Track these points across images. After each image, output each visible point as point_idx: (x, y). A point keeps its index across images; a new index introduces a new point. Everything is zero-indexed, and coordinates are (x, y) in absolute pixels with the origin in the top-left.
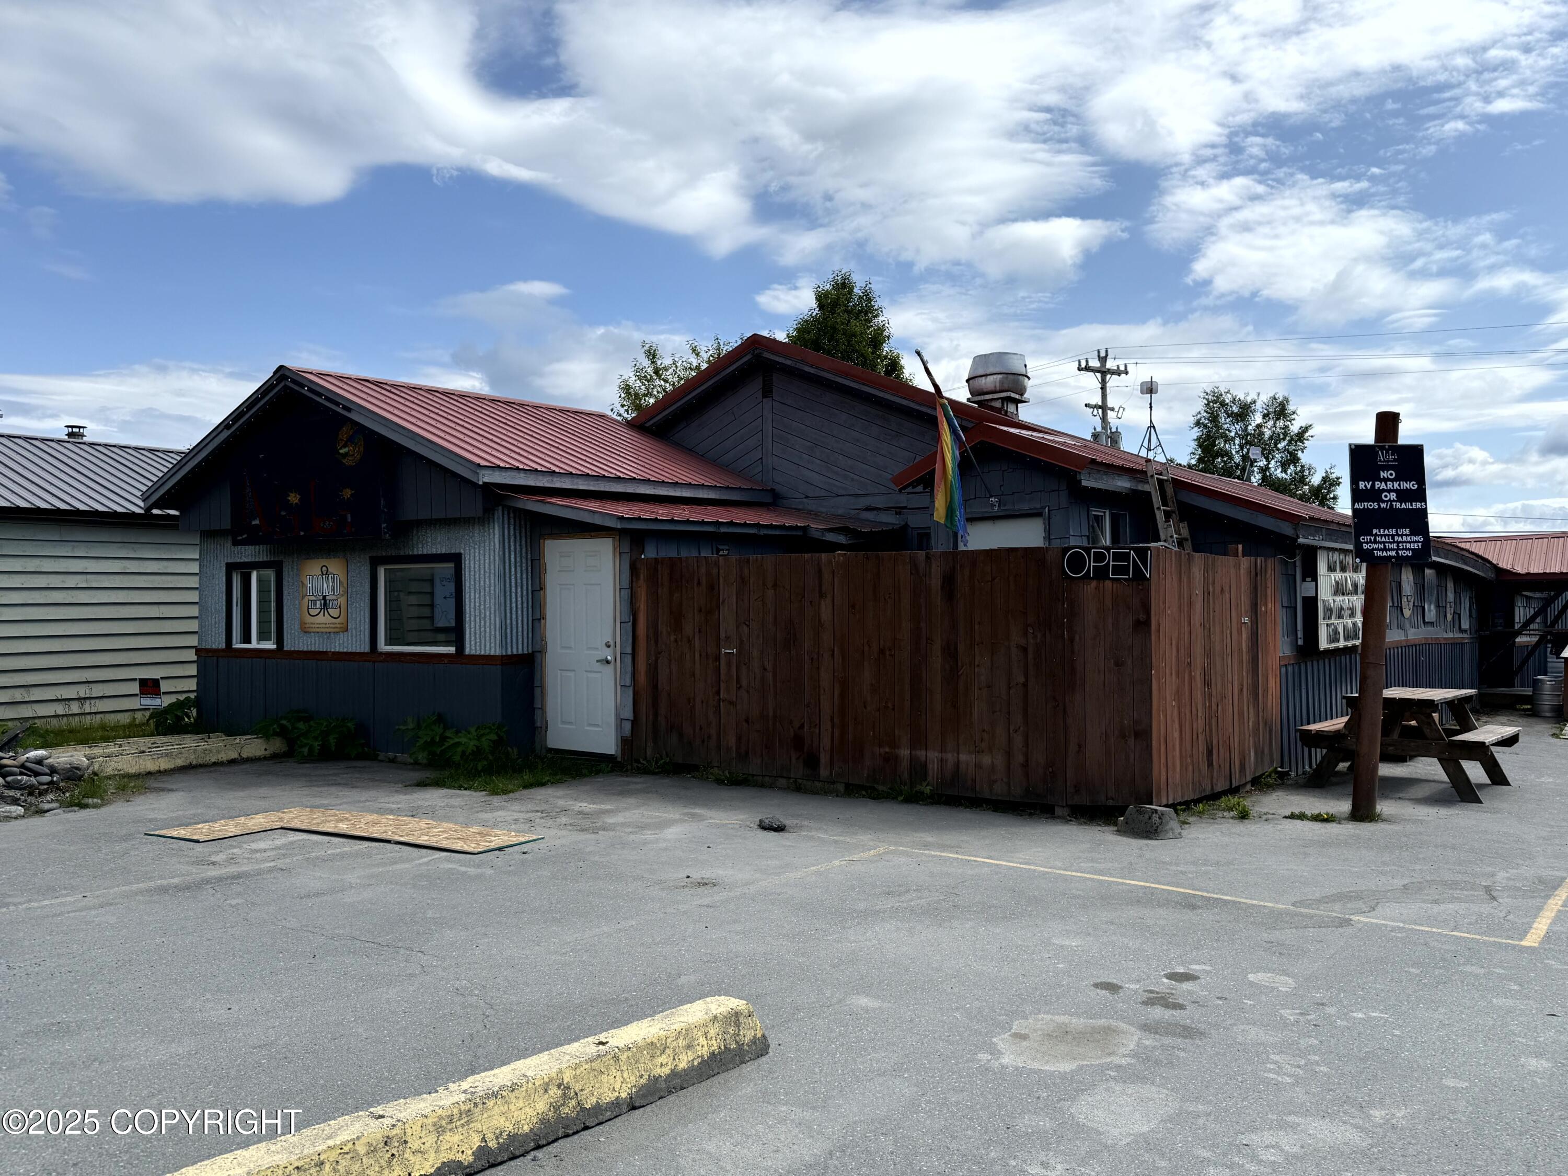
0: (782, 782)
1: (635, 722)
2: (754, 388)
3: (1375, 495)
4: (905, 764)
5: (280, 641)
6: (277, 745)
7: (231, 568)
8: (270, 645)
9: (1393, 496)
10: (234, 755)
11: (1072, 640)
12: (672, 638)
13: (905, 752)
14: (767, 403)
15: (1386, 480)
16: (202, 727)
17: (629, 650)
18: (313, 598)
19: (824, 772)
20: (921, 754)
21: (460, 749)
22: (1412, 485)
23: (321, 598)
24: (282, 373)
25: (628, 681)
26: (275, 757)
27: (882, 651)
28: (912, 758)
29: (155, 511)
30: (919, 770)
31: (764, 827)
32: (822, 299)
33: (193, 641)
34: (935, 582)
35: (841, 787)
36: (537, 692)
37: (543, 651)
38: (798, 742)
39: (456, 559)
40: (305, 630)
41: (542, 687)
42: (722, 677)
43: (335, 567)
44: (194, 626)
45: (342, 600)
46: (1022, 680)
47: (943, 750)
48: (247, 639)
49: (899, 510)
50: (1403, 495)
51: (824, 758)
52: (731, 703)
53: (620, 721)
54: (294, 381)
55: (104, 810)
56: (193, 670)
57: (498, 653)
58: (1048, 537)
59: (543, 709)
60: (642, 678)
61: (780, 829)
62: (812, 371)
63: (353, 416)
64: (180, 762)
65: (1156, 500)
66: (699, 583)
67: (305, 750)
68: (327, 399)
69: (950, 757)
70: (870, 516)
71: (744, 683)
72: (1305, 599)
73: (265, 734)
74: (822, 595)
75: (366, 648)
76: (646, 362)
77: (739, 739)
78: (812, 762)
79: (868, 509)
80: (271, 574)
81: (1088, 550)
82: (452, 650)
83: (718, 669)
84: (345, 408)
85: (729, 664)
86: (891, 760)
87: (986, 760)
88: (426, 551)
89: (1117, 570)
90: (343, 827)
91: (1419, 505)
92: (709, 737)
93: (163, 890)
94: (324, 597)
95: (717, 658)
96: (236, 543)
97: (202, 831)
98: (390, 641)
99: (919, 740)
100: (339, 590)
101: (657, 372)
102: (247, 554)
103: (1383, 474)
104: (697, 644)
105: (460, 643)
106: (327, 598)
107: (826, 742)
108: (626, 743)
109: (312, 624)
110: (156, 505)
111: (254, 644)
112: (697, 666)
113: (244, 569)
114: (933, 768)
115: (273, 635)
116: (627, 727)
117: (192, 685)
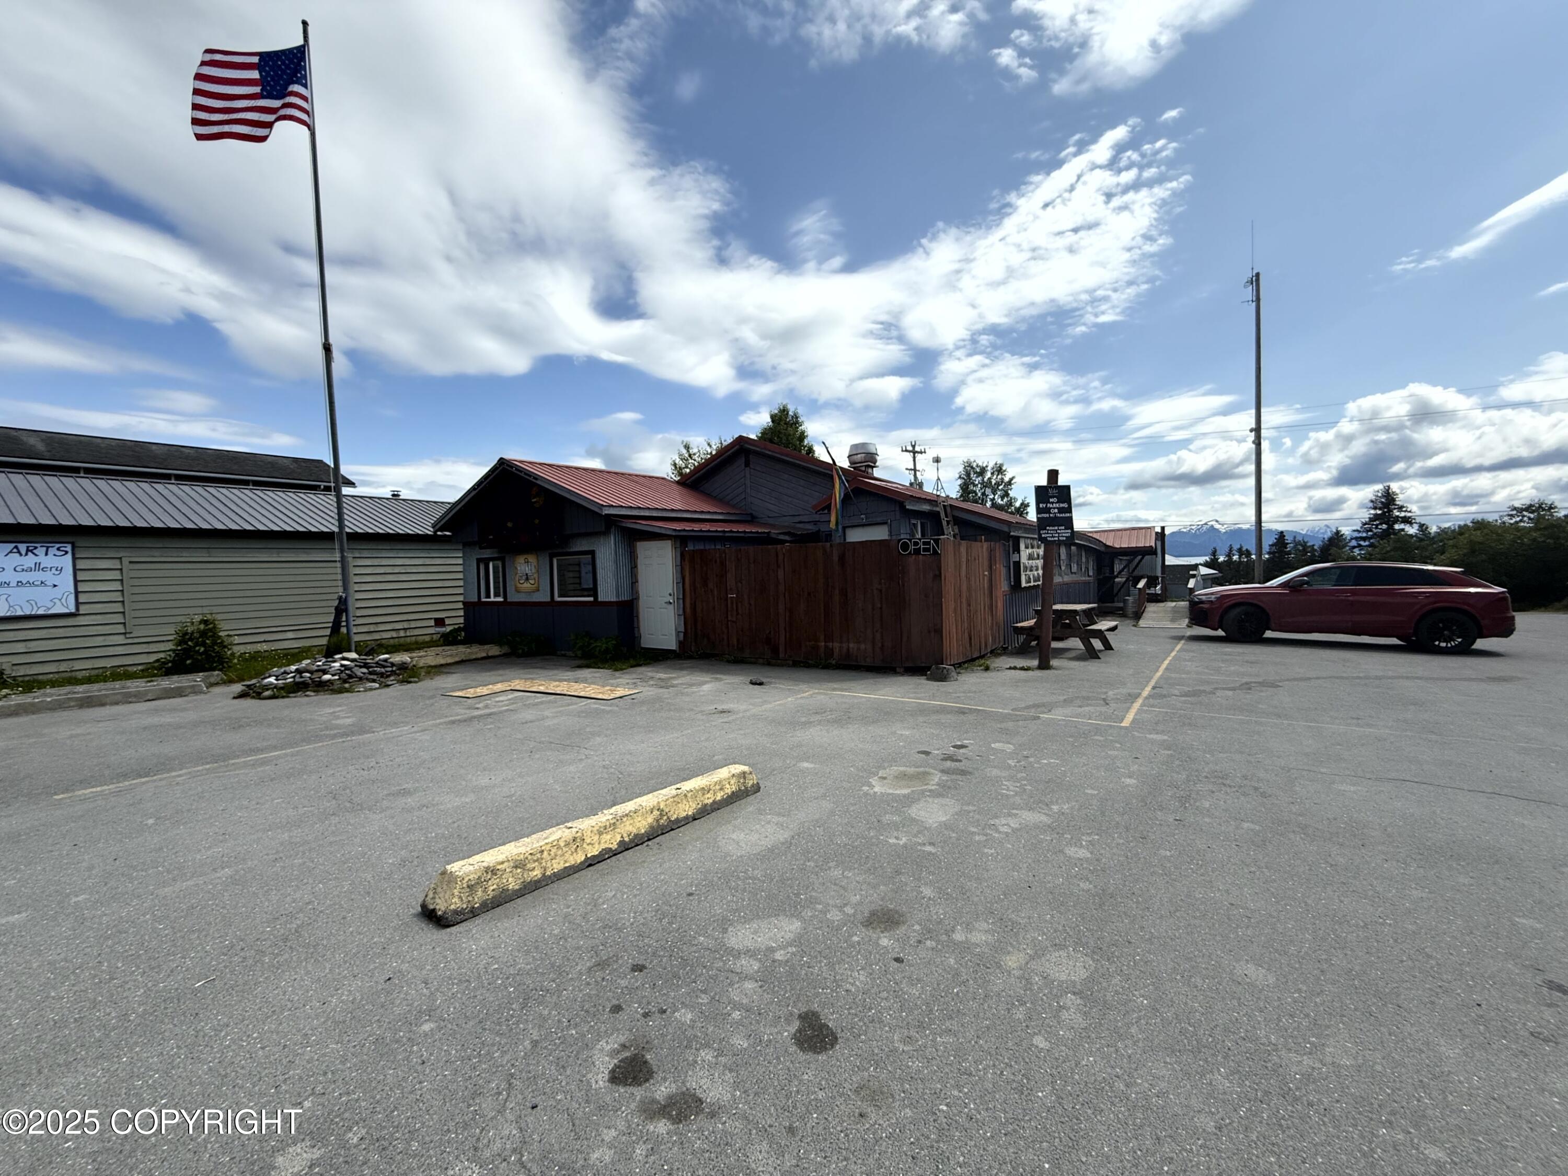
0: (761, 661)
1: (685, 633)
2: (741, 461)
3: (1047, 510)
4: (822, 650)
5: (505, 597)
6: (506, 649)
7: (479, 561)
8: (500, 599)
9: (1056, 511)
10: (484, 655)
11: (903, 585)
12: (703, 590)
13: (822, 644)
14: (748, 469)
15: (1052, 503)
16: (466, 642)
17: (681, 597)
18: (521, 575)
19: (781, 655)
20: (830, 644)
21: (598, 649)
22: (1065, 505)
23: (525, 574)
24: (502, 461)
25: (681, 612)
26: (505, 655)
27: (809, 594)
28: (826, 647)
29: (439, 533)
30: (830, 653)
31: (752, 683)
32: (773, 417)
33: (461, 598)
34: (835, 558)
35: (791, 663)
36: (635, 619)
37: (637, 598)
38: (768, 641)
39: (592, 553)
40: (518, 591)
41: (638, 617)
42: (729, 609)
43: (532, 559)
44: (461, 591)
45: (536, 576)
46: (879, 605)
47: (841, 642)
48: (488, 596)
49: (815, 523)
50: (1061, 510)
51: (782, 649)
52: (734, 622)
53: (678, 633)
54: (508, 465)
55: (420, 684)
56: (461, 613)
57: (614, 599)
58: (891, 534)
59: (638, 628)
60: (688, 610)
61: (761, 684)
62: (770, 453)
63: (538, 482)
64: (457, 659)
65: (943, 515)
66: (716, 562)
67: (520, 651)
68: (525, 474)
69: (845, 645)
70: (801, 526)
71: (740, 612)
72: (1014, 562)
73: (499, 643)
74: (778, 566)
75: (548, 599)
76: (684, 451)
77: (738, 640)
78: (775, 651)
79: (800, 522)
80: (500, 564)
81: (910, 540)
82: (591, 599)
83: (727, 605)
84: (535, 478)
85: (732, 603)
86: (815, 648)
87: (863, 646)
88: (576, 549)
89: (925, 550)
90: (542, 689)
91: (1068, 515)
92: (723, 639)
93: (453, 722)
95: (726, 599)
96: (481, 548)
97: (470, 692)
98: (560, 596)
99: (829, 638)
100: (534, 571)
101: (690, 456)
102: (487, 554)
103: (1051, 500)
104: (716, 593)
105: (595, 595)
106: (528, 574)
107: (782, 639)
108: (681, 644)
109: (521, 588)
110: (439, 530)
111: (492, 599)
112: (716, 604)
113: (486, 562)
114: (836, 651)
115: (502, 593)
116: (682, 635)
117: (461, 620)
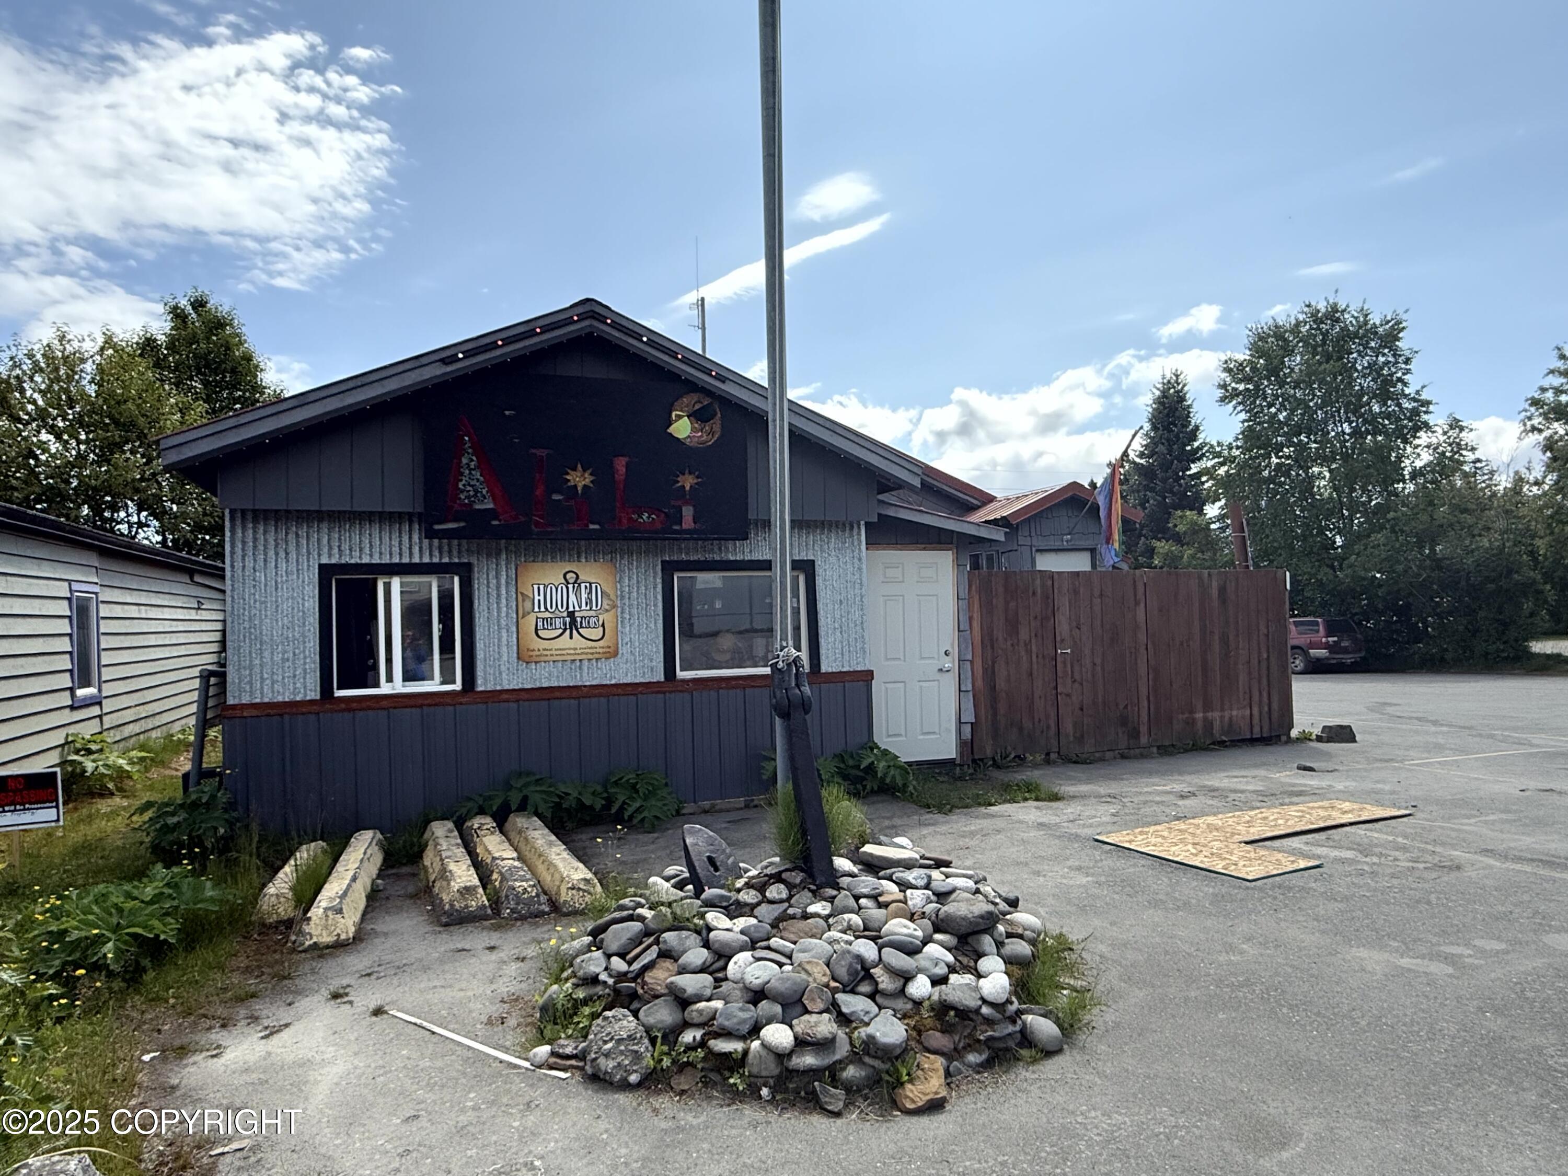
0: (1109, 755)
1: (974, 725)
4: (1200, 724)
5: (466, 679)
8: (442, 687)
12: (1009, 643)
13: (1199, 715)
17: (967, 656)
18: (547, 615)
19: (1144, 740)
20: (1210, 714)
23: (565, 614)
25: (970, 687)
28: (1205, 719)
30: (1210, 726)
34: (1215, 592)
35: (1155, 750)
38: (1124, 721)
39: (805, 566)
42: (1060, 674)
47: (1222, 710)
51: (1144, 729)
52: (1068, 695)
53: (959, 724)
54: (617, 325)
60: (979, 683)
66: (1034, 593)
68: (685, 360)
69: (1227, 714)
71: (1077, 676)
74: (1137, 603)
77: (1075, 724)
78: (1135, 734)
83: (1052, 668)
84: (720, 378)
85: (1064, 663)
86: (1191, 722)
92: (1048, 727)
94: (571, 615)
95: (1055, 658)
99: (1207, 707)
102: (381, 546)
104: (1034, 648)
106: (577, 614)
107: (1144, 716)
108: (962, 744)
109: (545, 650)
111: (394, 688)
112: (1035, 666)
114: (1218, 724)
116: (967, 729)
